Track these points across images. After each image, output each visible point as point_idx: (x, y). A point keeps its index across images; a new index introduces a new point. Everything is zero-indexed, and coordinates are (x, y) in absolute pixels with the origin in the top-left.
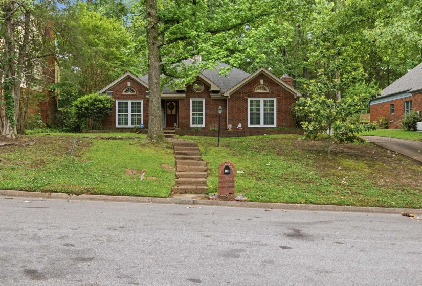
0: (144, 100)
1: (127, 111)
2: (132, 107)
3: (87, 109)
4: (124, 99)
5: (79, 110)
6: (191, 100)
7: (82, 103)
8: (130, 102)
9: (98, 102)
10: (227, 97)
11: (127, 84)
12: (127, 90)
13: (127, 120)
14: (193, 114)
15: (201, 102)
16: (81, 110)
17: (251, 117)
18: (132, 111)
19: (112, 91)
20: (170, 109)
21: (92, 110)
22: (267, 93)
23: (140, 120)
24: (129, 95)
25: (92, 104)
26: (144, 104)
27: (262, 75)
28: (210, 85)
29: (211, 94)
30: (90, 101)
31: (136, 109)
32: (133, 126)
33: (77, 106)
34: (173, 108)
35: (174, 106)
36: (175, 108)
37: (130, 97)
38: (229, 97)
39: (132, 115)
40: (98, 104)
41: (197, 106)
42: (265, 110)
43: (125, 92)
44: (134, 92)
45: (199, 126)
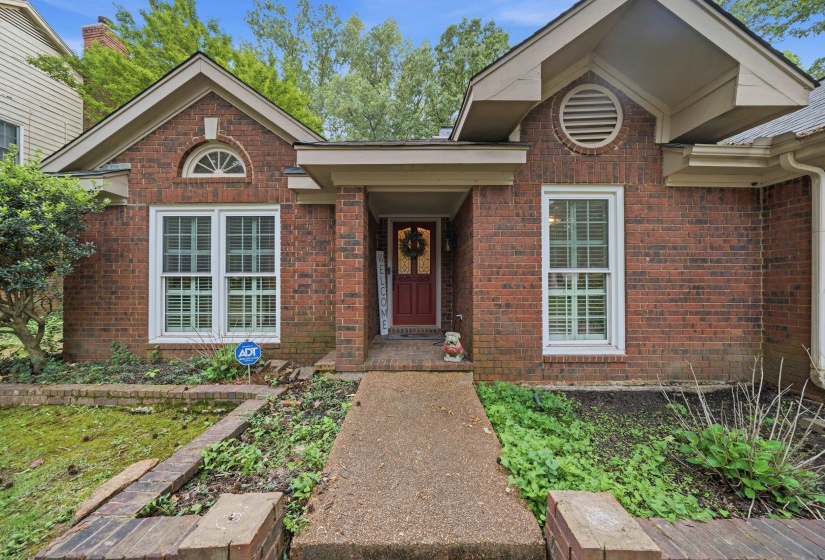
0: (285, 210)
1: (204, 263)
2: (232, 243)
4: (186, 201)
6: (549, 195)
8: (218, 217)
11: (202, 131)
12: (204, 160)
13: (205, 303)
14: (555, 281)
15: (600, 208)
18: (233, 264)
20: (407, 252)
23: (268, 303)
26: (284, 226)
31: (253, 251)
32: (238, 336)
34: (421, 252)
35: (423, 243)
36: (428, 249)
37: (216, 194)
39: (234, 283)
43: (198, 169)
44: (239, 169)
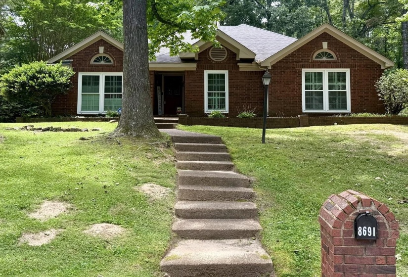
2: (106, 84)
3: (23, 84)
5: (10, 87)
6: (207, 73)
7: (18, 75)
8: (102, 76)
9: (43, 75)
10: (266, 67)
11: (98, 50)
12: (97, 58)
14: (209, 94)
15: (223, 75)
16: (14, 88)
17: (306, 98)
18: (107, 90)
19: (72, 60)
21: (32, 87)
22: (334, 62)
24: (102, 66)
25: (33, 78)
27: (325, 36)
28: (239, 50)
29: (238, 64)
30: (30, 73)
31: (114, 87)
33: (7, 81)
37: (102, 69)
38: (270, 68)
39: (107, 96)
40: (44, 77)
41: (216, 81)
42: (330, 87)
43: (95, 61)
44: (110, 61)
45: (220, 111)
